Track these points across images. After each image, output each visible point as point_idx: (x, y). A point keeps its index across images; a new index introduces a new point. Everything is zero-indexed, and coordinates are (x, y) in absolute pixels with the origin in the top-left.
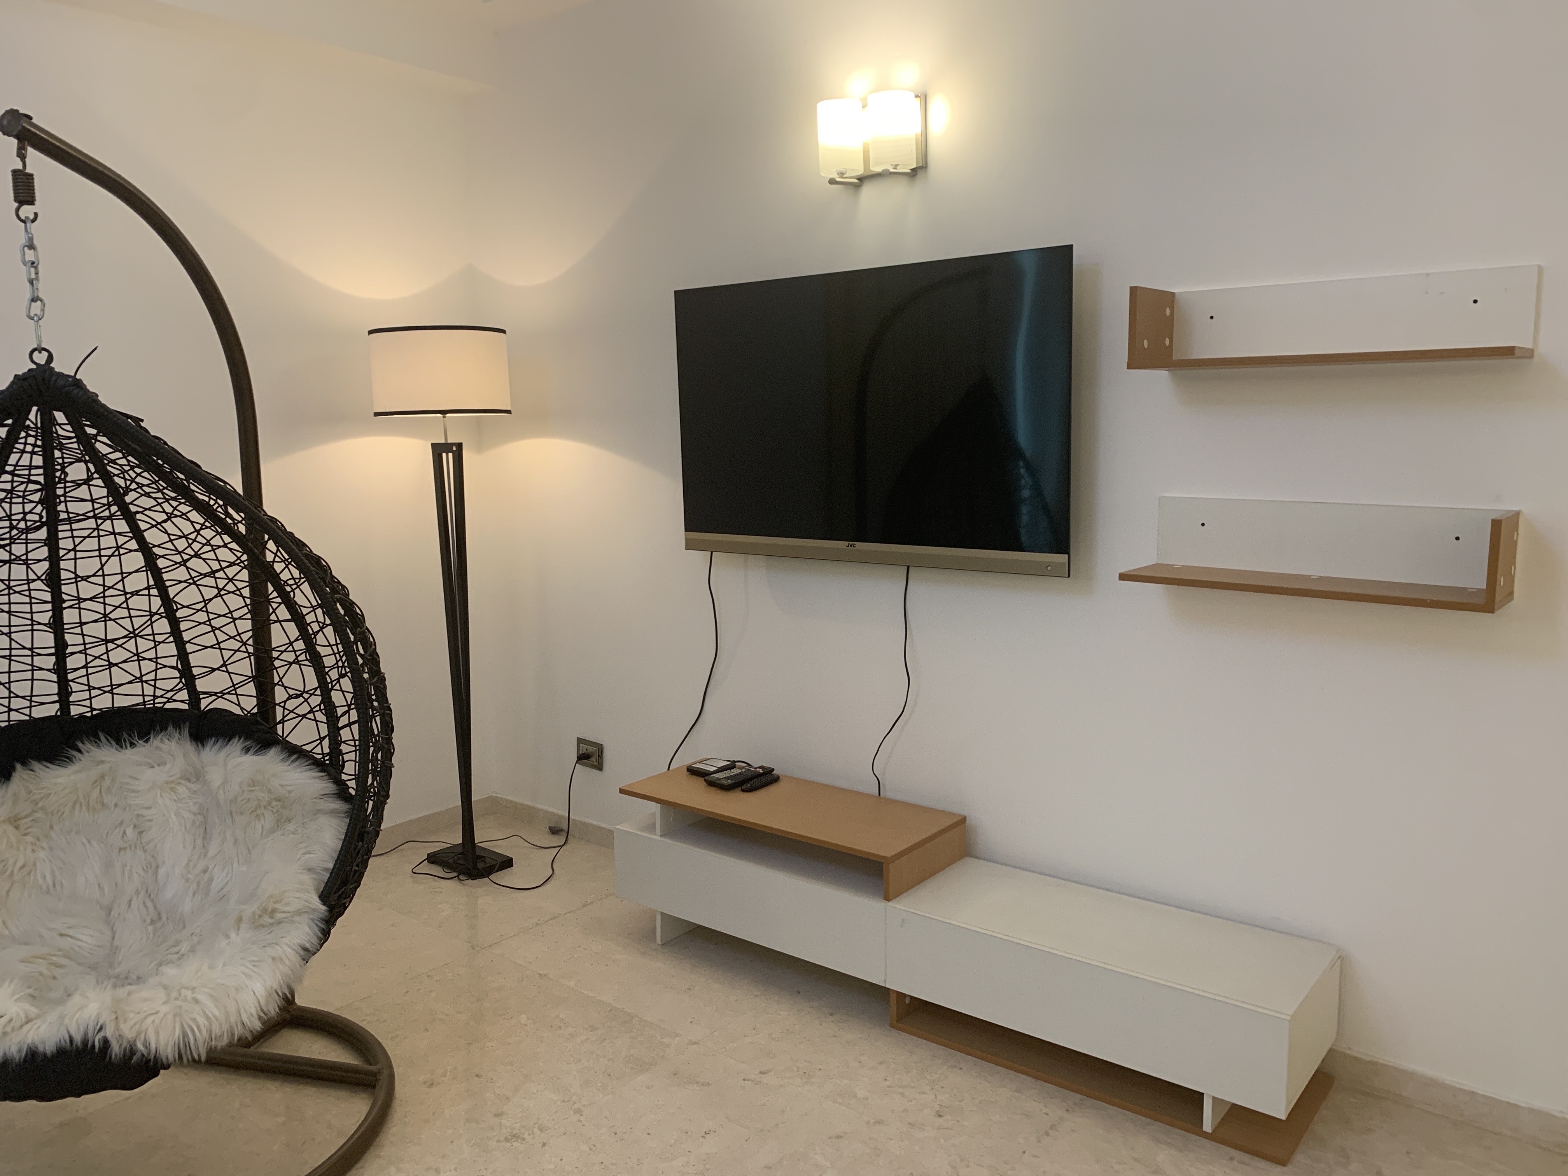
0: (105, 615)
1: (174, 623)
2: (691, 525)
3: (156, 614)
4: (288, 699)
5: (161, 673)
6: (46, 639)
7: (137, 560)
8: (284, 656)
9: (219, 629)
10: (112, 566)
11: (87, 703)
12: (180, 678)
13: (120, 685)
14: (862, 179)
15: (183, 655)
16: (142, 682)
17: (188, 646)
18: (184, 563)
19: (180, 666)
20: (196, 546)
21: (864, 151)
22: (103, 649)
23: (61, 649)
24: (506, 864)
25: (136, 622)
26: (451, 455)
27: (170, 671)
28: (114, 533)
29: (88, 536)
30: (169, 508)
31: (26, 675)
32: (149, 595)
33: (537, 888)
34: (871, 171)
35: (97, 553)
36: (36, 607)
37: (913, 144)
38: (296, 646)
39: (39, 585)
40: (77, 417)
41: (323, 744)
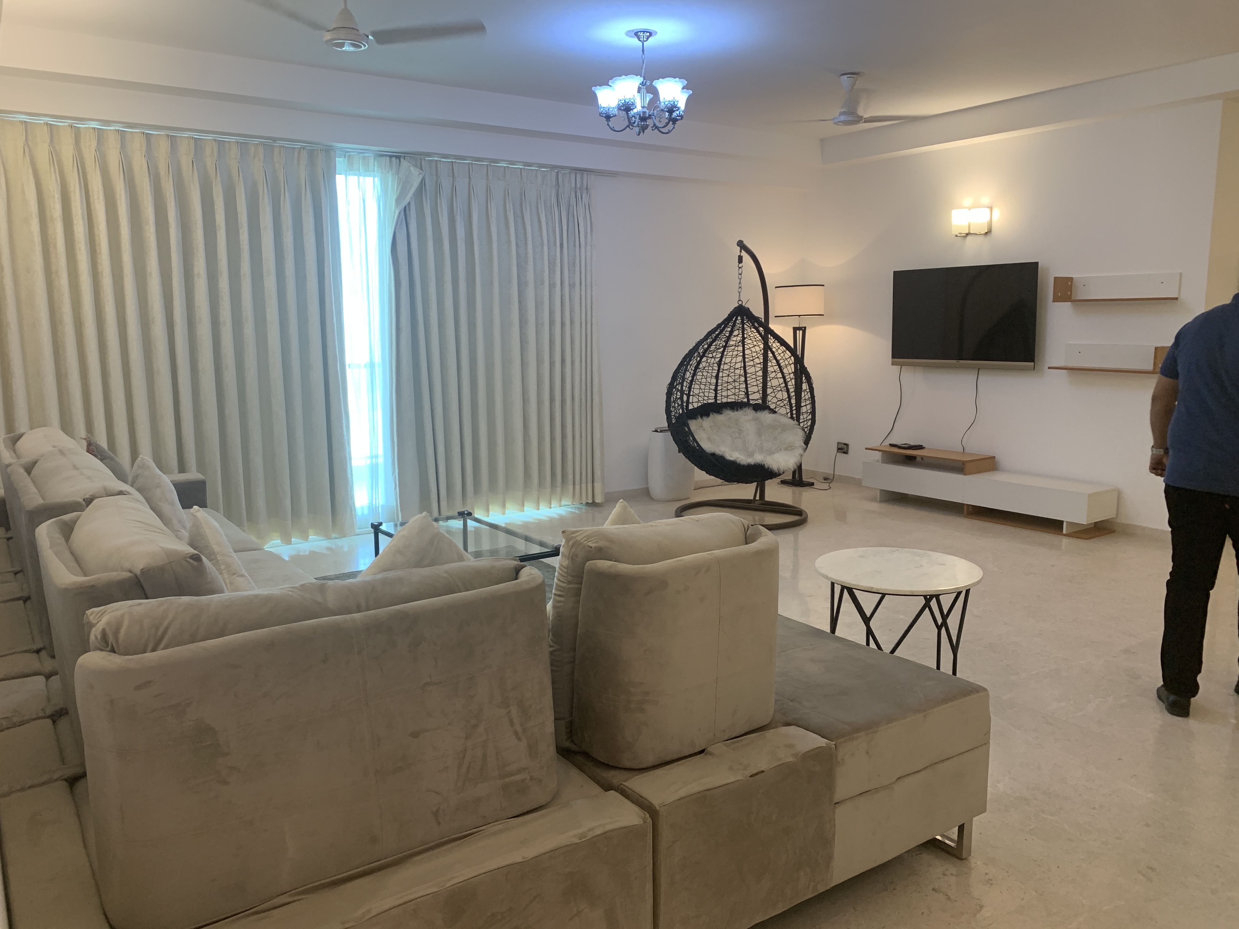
0: (728, 375)
1: (746, 378)
2: (894, 356)
3: (741, 375)
4: (778, 401)
5: (741, 393)
6: (714, 381)
7: (740, 359)
8: (777, 389)
9: (758, 380)
10: (734, 361)
11: (721, 400)
12: (745, 395)
13: (729, 396)
14: (967, 234)
15: (747, 388)
16: (735, 395)
17: (748, 385)
18: (753, 360)
19: (745, 392)
20: (759, 355)
21: (969, 224)
22: (726, 385)
23: (717, 385)
24: (812, 484)
25: (736, 377)
26: (801, 332)
27: (743, 391)
28: (738, 351)
29: (731, 351)
30: (755, 343)
31: (708, 391)
32: (741, 370)
33: (827, 490)
34: (971, 232)
35: (731, 356)
36: (713, 371)
37: (987, 224)
38: (781, 386)
39: (716, 365)
40: (744, 318)
41: (788, 414)
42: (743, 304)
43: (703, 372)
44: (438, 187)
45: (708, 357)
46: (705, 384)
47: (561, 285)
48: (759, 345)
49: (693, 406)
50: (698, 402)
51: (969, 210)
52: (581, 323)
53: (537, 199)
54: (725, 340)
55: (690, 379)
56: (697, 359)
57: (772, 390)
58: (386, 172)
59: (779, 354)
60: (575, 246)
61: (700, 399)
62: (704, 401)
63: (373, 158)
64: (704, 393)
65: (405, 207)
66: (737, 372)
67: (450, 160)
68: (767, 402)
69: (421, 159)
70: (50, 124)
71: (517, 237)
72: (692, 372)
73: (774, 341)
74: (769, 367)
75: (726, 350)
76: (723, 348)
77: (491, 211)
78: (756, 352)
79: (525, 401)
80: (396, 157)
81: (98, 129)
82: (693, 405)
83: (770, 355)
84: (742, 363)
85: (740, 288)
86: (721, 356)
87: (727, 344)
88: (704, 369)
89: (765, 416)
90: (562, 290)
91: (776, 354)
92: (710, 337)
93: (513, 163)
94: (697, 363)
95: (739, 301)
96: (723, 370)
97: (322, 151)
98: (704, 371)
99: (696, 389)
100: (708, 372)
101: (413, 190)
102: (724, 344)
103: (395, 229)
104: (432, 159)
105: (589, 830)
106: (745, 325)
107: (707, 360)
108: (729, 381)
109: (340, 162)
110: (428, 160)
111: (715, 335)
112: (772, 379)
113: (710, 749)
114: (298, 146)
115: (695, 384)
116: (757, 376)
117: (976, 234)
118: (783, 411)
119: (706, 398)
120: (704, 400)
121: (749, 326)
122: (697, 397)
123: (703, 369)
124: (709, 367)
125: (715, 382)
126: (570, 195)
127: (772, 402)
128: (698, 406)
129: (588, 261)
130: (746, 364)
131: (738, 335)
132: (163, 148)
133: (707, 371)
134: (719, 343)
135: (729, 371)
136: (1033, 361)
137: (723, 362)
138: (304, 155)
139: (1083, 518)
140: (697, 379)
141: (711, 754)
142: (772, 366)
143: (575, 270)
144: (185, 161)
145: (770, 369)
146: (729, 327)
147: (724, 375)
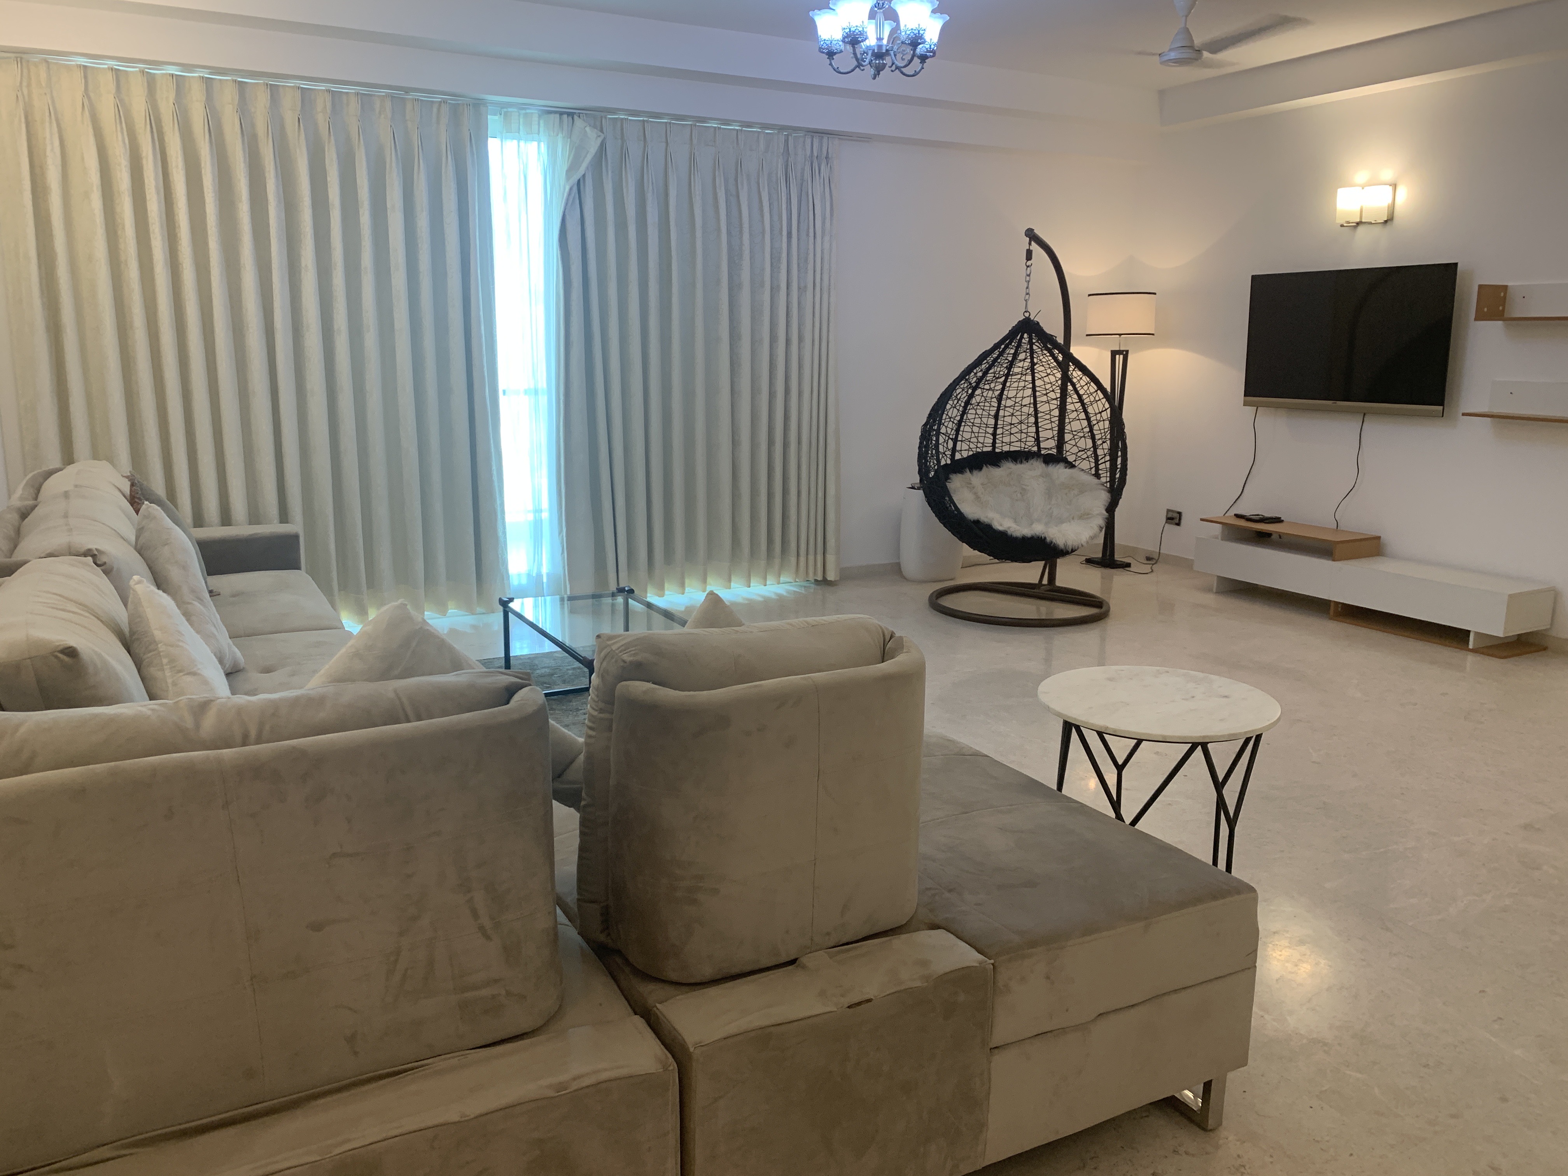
0: (1012, 414)
1: (1036, 418)
3: (1030, 415)
4: (1079, 452)
5: (1028, 439)
6: (992, 422)
7: (1029, 392)
8: (1079, 434)
9: (1053, 422)
10: (1020, 395)
11: (1001, 448)
12: (1035, 442)
13: (1013, 442)
14: (1358, 224)
15: (1037, 432)
16: (1021, 441)
17: (1040, 428)
18: (1046, 394)
19: (1035, 437)
20: (1054, 387)
21: (1361, 209)
22: (1009, 427)
23: (995, 428)
24: (1128, 565)
25: (1023, 417)
26: (1121, 356)
27: (1033, 437)
28: (1025, 381)
29: (1016, 381)
30: (1049, 371)
31: (984, 435)
32: (1030, 407)
33: (1147, 573)
34: (1363, 221)
35: (1016, 389)
36: (991, 408)
37: (1387, 209)
38: (1085, 430)
39: (995, 400)
40: (1032, 335)
41: (1092, 470)
42: (1032, 317)
43: (977, 409)
44: (623, 155)
45: (984, 389)
46: (979, 425)
47: (787, 288)
48: (1054, 374)
49: (962, 456)
50: (969, 451)
51: (1363, 188)
52: (813, 341)
53: (759, 169)
54: (1007, 366)
55: (958, 418)
56: (968, 391)
57: (1072, 435)
58: (555, 135)
59: (1082, 387)
60: (808, 235)
61: (972, 446)
62: (978, 449)
63: (537, 115)
64: (977, 437)
65: (579, 181)
66: (1025, 409)
67: (642, 119)
68: (1065, 452)
69: (602, 117)
70: (116, 69)
71: (729, 224)
72: (961, 409)
73: (1074, 368)
74: (1068, 404)
75: (1009, 380)
76: (1004, 377)
77: (695, 186)
78: (1051, 383)
79: (735, 443)
80: (569, 114)
81: (177, 75)
82: (961, 454)
83: (1070, 387)
84: (1032, 398)
85: (1027, 294)
86: (1002, 388)
87: (1010, 371)
88: (978, 405)
89: (1059, 472)
90: (788, 295)
91: (1077, 386)
92: (985, 361)
93: (727, 122)
94: (968, 396)
95: (1026, 312)
96: (1005, 407)
97: (468, 106)
98: (978, 407)
99: (966, 432)
100: (983, 410)
101: (589, 157)
102: (1006, 372)
103: (565, 209)
104: (617, 116)
105: (574, 1079)
106: (1034, 346)
107: (982, 393)
108: (1012, 423)
109: (493, 121)
110: (610, 118)
111: (992, 359)
112: (1072, 421)
113: (804, 960)
114: (438, 100)
115: (965, 426)
116: (1052, 417)
117: (1370, 223)
118: (1085, 465)
119: (980, 445)
120: (977, 447)
121: (1039, 348)
122: (968, 443)
123: (976, 405)
124: (985, 402)
125: (993, 424)
126: (805, 165)
127: (1070, 451)
128: (969, 455)
129: (826, 257)
130: (1038, 399)
131: (1025, 359)
132: (261, 103)
133: (982, 407)
134: (999, 369)
135: (1014, 409)
136: (1442, 404)
137: (1004, 396)
138: (445, 109)
139: (1498, 630)
140: (969, 419)
141: (804, 967)
142: (1073, 403)
143: (807, 268)
144: (290, 118)
145: (1070, 407)
146: (1012, 348)
147: (1007, 414)
